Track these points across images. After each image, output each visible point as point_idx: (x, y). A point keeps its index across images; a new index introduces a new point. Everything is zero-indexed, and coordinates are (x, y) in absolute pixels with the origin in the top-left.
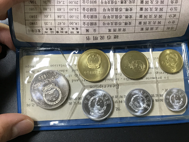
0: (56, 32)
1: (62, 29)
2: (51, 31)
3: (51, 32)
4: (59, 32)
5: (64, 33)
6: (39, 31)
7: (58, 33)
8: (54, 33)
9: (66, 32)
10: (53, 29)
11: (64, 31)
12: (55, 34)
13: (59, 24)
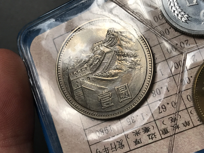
0: (161, 133)
1: (174, 120)
2: (149, 135)
3: (150, 137)
4: (170, 129)
5: (182, 128)
6: (121, 144)
7: (166, 133)
8: (158, 137)
9: (187, 124)
10: (151, 128)
11: (180, 122)
12: (162, 139)
13: (161, 110)
